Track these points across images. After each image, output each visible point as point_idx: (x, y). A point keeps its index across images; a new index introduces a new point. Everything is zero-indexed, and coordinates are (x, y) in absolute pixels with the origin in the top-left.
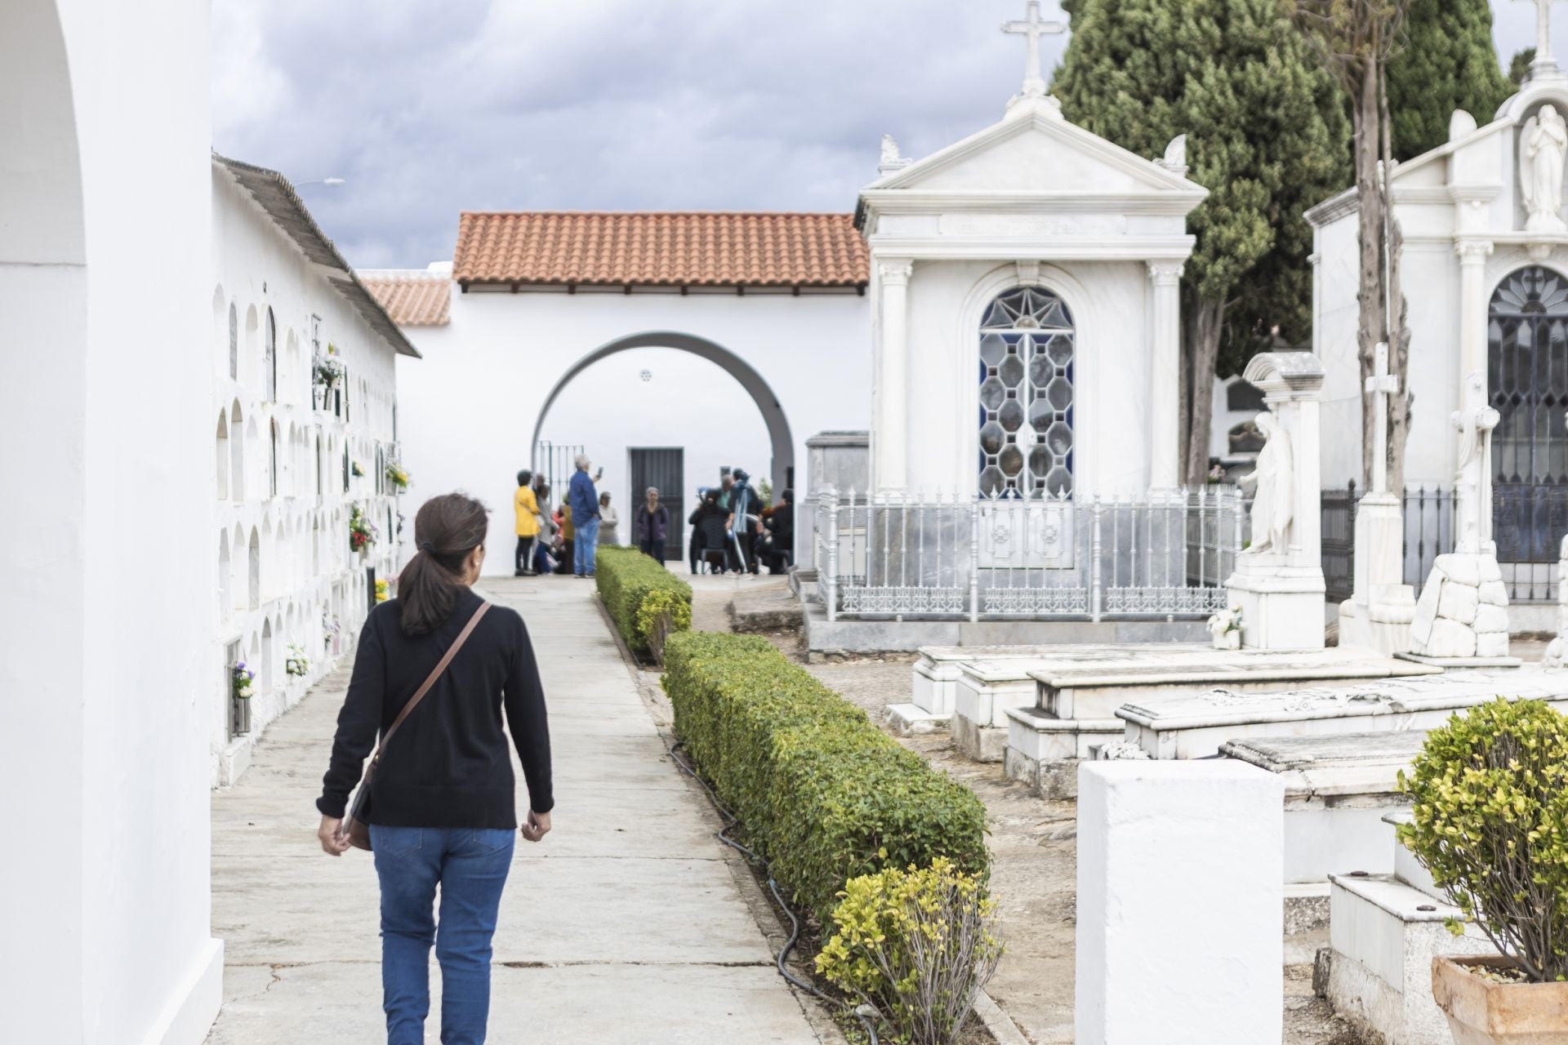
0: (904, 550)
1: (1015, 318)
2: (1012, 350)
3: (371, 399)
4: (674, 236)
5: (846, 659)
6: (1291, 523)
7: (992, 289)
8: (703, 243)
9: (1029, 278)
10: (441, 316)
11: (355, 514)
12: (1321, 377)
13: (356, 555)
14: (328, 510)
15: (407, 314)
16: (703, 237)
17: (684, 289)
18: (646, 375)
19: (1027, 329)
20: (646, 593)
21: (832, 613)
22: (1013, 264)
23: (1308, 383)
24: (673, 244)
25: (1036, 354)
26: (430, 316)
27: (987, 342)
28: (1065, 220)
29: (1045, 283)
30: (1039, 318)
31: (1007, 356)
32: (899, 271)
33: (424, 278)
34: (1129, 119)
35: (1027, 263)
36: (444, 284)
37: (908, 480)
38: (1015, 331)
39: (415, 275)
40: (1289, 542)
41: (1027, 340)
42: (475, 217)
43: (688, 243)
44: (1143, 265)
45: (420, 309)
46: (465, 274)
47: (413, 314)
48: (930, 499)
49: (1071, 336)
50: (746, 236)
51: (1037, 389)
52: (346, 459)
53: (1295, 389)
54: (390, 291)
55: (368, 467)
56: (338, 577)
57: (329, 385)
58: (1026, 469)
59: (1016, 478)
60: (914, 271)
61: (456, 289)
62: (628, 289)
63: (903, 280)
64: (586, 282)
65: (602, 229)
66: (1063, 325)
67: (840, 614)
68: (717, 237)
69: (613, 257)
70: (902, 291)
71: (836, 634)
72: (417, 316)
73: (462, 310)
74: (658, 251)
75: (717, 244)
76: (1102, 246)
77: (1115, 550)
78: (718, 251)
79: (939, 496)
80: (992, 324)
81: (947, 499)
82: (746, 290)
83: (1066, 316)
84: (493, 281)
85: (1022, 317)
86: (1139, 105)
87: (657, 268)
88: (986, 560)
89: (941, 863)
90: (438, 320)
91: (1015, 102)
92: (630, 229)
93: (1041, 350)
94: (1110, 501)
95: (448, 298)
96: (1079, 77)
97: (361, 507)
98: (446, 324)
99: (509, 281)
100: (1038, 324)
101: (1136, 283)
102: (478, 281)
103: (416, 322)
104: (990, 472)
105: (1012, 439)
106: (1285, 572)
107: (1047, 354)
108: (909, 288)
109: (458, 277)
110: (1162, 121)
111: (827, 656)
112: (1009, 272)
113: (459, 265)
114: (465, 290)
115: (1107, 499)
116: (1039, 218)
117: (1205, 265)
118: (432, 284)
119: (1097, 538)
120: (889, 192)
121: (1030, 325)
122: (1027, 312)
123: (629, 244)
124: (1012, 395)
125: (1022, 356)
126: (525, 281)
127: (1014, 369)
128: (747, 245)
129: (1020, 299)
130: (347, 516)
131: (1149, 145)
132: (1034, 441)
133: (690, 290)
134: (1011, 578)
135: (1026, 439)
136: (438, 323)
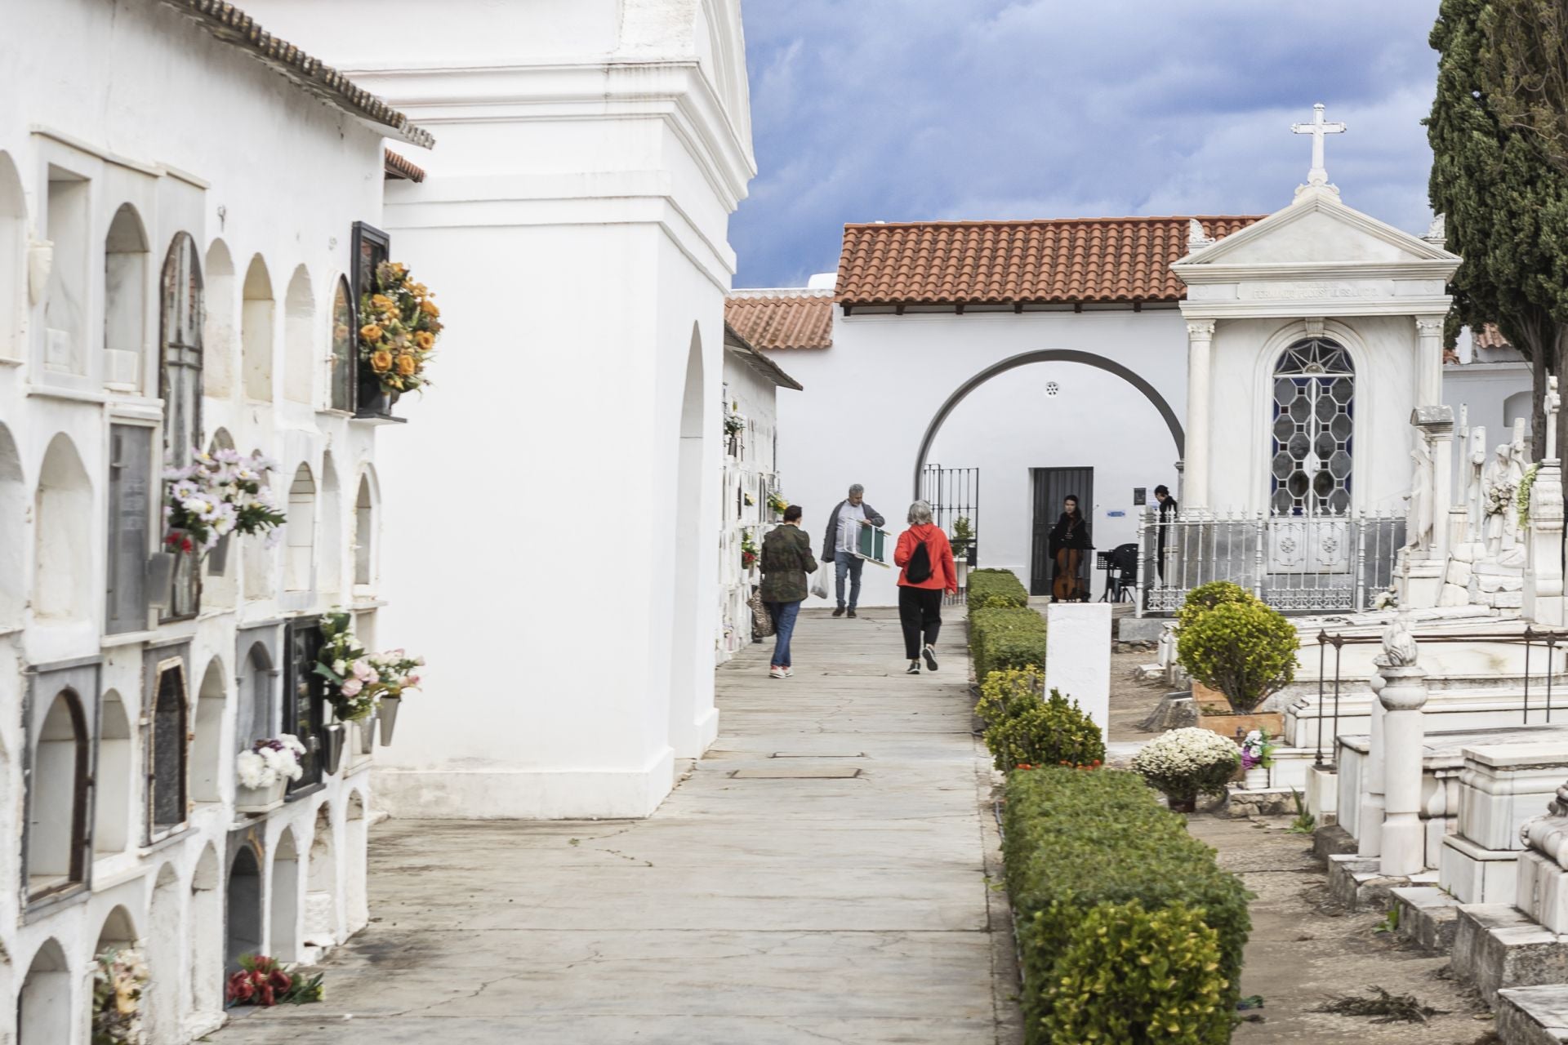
0: (1200, 558)
1: (1304, 364)
2: (1301, 392)
3: (757, 434)
4: (1072, 248)
5: (1149, 648)
6: (1431, 528)
7: (1283, 342)
8: (1103, 255)
9: (1316, 332)
10: (822, 338)
11: (746, 537)
12: (1451, 423)
13: (747, 571)
14: (728, 533)
15: (788, 337)
16: (1103, 248)
17: (1078, 306)
18: (1053, 388)
19: (1314, 374)
20: (986, 598)
21: (1140, 612)
22: (1302, 320)
23: (1442, 427)
24: (1071, 257)
25: (1321, 394)
26: (811, 339)
27: (1280, 386)
28: (1343, 285)
29: (1329, 335)
30: (1324, 364)
31: (1297, 396)
32: (1203, 329)
33: (805, 296)
34: (1484, 157)
35: (1313, 320)
36: (825, 302)
37: (1209, 502)
38: (1305, 375)
39: (794, 292)
40: (1432, 541)
41: (1314, 382)
42: (861, 231)
43: (1087, 255)
44: (1412, 318)
45: (800, 332)
46: (849, 295)
47: (793, 338)
48: (1223, 516)
49: (1351, 379)
50: (1150, 246)
51: (1321, 423)
52: (740, 491)
53: (1433, 432)
54: (768, 312)
55: (754, 497)
56: (733, 587)
57: (733, 435)
58: (1311, 491)
59: (1302, 498)
60: (1216, 329)
61: (838, 311)
62: (1020, 307)
63: (1208, 337)
64: (975, 301)
65: (996, 242)
66: (1344, 369)
67: (1145, 612)
68: (1119, 248)
69: (1005, 274)
70: (1207, 344)
71: (1141, 628)
72: (797, 339)
73: (845, 333)
74: (1054, 265)
75: (1118, 256)
76: (1374, 305)
77: (1377, 556)
78: (1118, 264)
79: (1230, 514)
80: (1284, 370)
81: (1237, 517)
82: (1143, 305)
83: (1345, 362)
84: (878, 302)
85: (1310, 364)
86: (1494, 142)
87: (1051, 284)
88: (1277, 567)
89: (1030, 667)
90: (819, 343)
91: (1302, 191)
92: (1026, 241)
93: (1326, 391)
94: (1373, 515)
95: (830, 319)
96: (1443, 114)
97: (749, 531)
98: (828, 347)
99: (894, 301)
100: (1323, 369)
101: (1407, 334)
102: (862, 302)
103: (796, 347)
104: (1280, 492)
105: (1300, 465)
106: (1428, 563)
107: (1330, 394)
108: (1212, 343)
109: (840, 299)
110: (1517, 157)
111: (1133, 646)
112: (1300, 328)
113: (842, 285)
114: (847, 313)
115: (1372, 514)
116: (1321, 283)
117: (1555, 292)
118: (814, 301)
119: (1362, 546)
120: (1195, 266)
121: (1317, 371)
122: (1314, 360)
123: (1023, 257)
124: (1300, 428)
125: (1310, 397)
126: (910, 301)
127: (1302, 407)
128: (1150, 256)
129: (1310, 348)
130: (740, 539)
131: (1503, 180)
132: (1318, 467)
133: (1084, 306)
134: (1289, 581)
135: (1311, 465)
136: (818, 345)
